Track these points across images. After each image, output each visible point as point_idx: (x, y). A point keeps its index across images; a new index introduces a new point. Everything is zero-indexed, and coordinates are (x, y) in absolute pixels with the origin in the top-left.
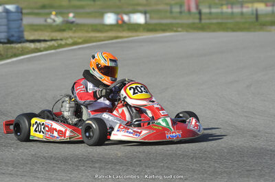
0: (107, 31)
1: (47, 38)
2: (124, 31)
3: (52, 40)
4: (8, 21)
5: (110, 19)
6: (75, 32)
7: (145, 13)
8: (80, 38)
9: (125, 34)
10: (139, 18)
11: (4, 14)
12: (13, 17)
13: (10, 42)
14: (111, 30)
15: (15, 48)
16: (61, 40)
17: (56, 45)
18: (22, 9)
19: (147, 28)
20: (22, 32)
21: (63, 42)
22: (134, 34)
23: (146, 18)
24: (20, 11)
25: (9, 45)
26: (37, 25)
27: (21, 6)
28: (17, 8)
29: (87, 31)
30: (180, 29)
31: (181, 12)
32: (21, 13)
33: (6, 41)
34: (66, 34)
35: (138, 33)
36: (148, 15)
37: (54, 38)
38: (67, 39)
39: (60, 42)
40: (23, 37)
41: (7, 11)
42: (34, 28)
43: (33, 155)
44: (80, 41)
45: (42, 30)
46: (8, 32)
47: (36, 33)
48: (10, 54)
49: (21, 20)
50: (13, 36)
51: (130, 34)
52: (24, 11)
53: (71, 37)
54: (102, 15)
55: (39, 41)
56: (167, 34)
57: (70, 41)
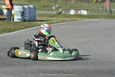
0: (71, 17)
1: (45, 20)
2: (78, 17)
3: (47, 21)
4: (30, 12)
5: (72, 12)
6: (57, 17)
7: (87, 10)
8: (60, 20)
9: (78, 19)
10: (85, 12)
11: (28, 9)
12: (32, 10)
13: (30, 21)
14: (73, 17)
15: (32, 23)
16: (52, 21)
17: (49, 23)
18: (36, 7)
19: (88, 16)
20: (36, 17)
21: (52, 22)
22: (82, 19)
23: (88, 12)
24: (35, 8)
25: (30, 22)
26: (42, 14)
27: (35, 6)
28: (34, 6)
29: (63, 17)
30: (102, 18)
31: (103, 10)
32: (35, 9)
33: (28, 20)
34: (54, 18)
35: (84, 19)
36: (88, 11)
37: (49, 20)
38: (54, 20)
39: (51, 22)
40: (36, 19)
41: (30, 8)
42: (41, 15)
43: (38, 69)
44: (59, 21)
45: (44, 16)
46: (29, 17)
47: (41, 17)
48: (30, 26)
49: (35, 12)
50: (31, 18)
51: (81, 19)
52: (37, 8)
53: (56, 20)
54: (69, 10)
55: (42, 21)
56: (96, 19)
57: (55, 21)
